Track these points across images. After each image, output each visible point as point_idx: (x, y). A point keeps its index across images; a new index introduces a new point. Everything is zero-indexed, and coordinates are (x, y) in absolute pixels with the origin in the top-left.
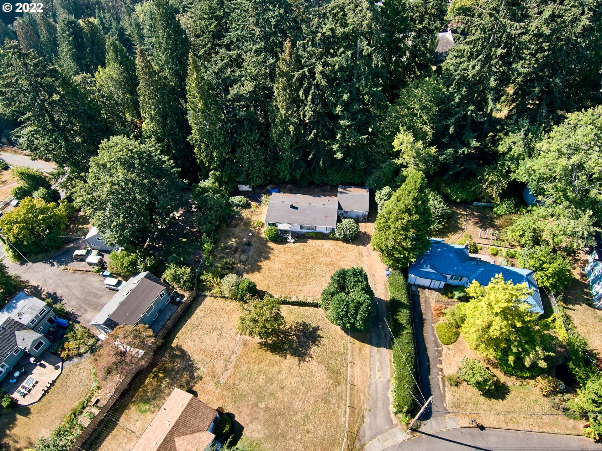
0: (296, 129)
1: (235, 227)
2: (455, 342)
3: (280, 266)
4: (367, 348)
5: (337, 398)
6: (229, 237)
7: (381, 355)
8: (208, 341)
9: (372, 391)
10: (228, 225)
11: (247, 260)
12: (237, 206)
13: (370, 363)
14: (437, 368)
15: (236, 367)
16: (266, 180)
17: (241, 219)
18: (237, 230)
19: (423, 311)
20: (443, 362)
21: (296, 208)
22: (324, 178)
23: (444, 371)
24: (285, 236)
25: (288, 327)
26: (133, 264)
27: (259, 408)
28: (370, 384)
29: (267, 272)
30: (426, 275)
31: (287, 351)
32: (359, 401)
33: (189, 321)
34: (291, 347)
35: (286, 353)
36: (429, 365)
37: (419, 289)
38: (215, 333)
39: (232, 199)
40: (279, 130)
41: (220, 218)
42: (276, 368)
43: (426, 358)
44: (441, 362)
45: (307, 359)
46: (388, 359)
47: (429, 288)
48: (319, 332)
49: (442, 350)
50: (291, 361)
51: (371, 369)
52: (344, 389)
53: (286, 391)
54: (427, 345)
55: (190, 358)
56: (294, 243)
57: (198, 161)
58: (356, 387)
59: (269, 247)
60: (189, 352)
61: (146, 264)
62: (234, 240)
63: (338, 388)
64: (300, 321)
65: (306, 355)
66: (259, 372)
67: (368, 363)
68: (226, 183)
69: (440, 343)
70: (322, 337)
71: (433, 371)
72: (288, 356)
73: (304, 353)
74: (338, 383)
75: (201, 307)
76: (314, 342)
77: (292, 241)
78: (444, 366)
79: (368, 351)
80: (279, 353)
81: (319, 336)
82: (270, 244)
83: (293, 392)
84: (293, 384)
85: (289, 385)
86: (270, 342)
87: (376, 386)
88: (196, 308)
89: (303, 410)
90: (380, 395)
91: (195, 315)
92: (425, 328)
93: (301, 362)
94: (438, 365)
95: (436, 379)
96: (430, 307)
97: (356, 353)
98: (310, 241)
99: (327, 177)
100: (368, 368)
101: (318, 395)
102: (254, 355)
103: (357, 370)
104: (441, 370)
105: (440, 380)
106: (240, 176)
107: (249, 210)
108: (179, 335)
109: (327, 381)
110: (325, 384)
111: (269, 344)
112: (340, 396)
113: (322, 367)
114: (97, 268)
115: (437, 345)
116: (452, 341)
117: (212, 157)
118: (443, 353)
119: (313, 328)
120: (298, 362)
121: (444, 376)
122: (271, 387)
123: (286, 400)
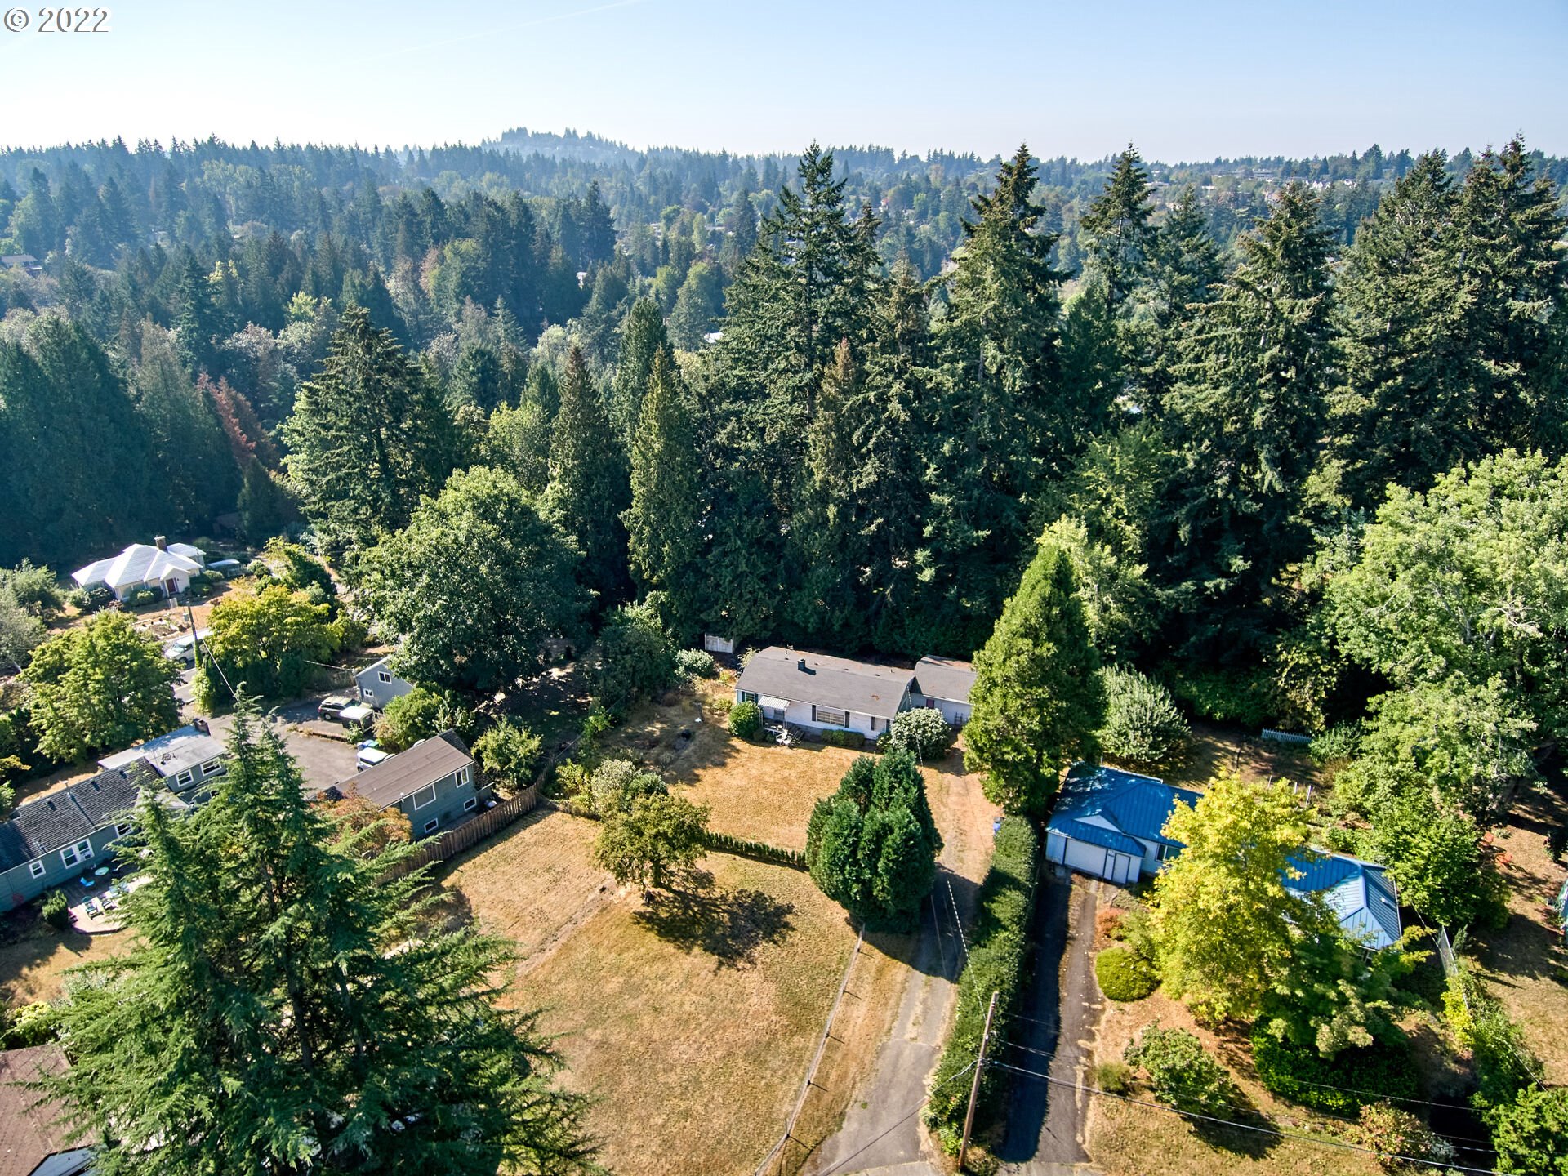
0: (842, 515)
1: (670, 704)
2: (1142, 997)
3: (743, 783)
4: (900, 971)
5: (788, 1058)
6: (650, 720)
7: (932, 990)
8: (523, 890)
9: (883, 1065)
10: (655, 700)
11: (672, 762)
12: (689, 669)
13: (898, 1005)
14: (1078, 1047)
15: (567, 947)
16: (765, 628)
17: (691, 694)
18: (672, 712)
19: (1071, 921)
20: (1098, 1037)
21: (813, 673)
22: (897, 637)
23: (1096, 1059)
24: (773, 729)
25: (717, 894)
26: (429, 714)
27: (586, 1039)
28: (883, 1048)
29: (709, 788)
30: (1093, 837)
31: (696, 938)
32: (842, 1077)
33: (499, 847)
34: (709, 934)
35: (693, 944)
36: (1057, 1037)
37: (1074, 877)
38: (547, 876)
39: (683, 654)
40: (808, 516)
41: (641, 680)
42: (659, 968)
43: (1052, 1019)
44: (1091, 1036)
45: (740, 964)
46: (947, 1005)
47: (1101, 879)
48: (789, 918)
49: (1103, 1010)
50: (699, 960)
51: (895, 1015)
52: (811, 1044)
53: (664, 1018)
54: (1063, 993)
55: (470, 911)
56: (791, 747)
57: (632, 567)
58: (843, 1047)
59: (733, 747)
60: (474, 902)
61: (454, 721)
62: (659, 725)
63: (796, 1039)
64: (751, 889)
65: (740, 955)
66: (615, 969)
67: (892, 1002)
68: (680, 623)
69: (1101, 994)
70: (793, 929)
71: (1065, 1050)
72: (696, 950)
73: (736, 951)
74: (801, 1029)
75: (535, 827)
76: (768, 936)
77: (787, 742)
78: (1097, 1045)
79: (899, 978)
80: (676, 939)
81: (786, 925)
82: (735, 742)
83: (683, 1022)
84: (687, 1007)
85: (676, 1009)
86: (664, 915)
87: (899, 1055)
88: (524, 828)
89: (691, 1063)
90: (902, 1075)
91: (515, 839)
92: (1066, 956)
93: (723, 968)
94: (1081, 1042)
95: (1068, 1072)
96: (1094, 915)
97: (869, 977)
98: (830, 751)
99: (904, 635)
100: (889, 1013)
101: (740, 1042)
102: (616, 933)
103: (860, 1013)
104: (1089, 1054)
105: (1080, 1076)
106: (711, 607)
107: (712, 681)
108: (465, 867)
109: (774, 1018)
110: (766, 1024)
111: (661, 919)
112: (797, 1058)
113: (771, 988)
114: (355, 731)
115: (1091, 996)
116: (1135, 993)
117: (659, 557)
118: (1104, 1018)
119: (778, 908)
120: (714, 967)
121: (1093, 1068)
122: (631, 1004)
123: (656, 1037)
